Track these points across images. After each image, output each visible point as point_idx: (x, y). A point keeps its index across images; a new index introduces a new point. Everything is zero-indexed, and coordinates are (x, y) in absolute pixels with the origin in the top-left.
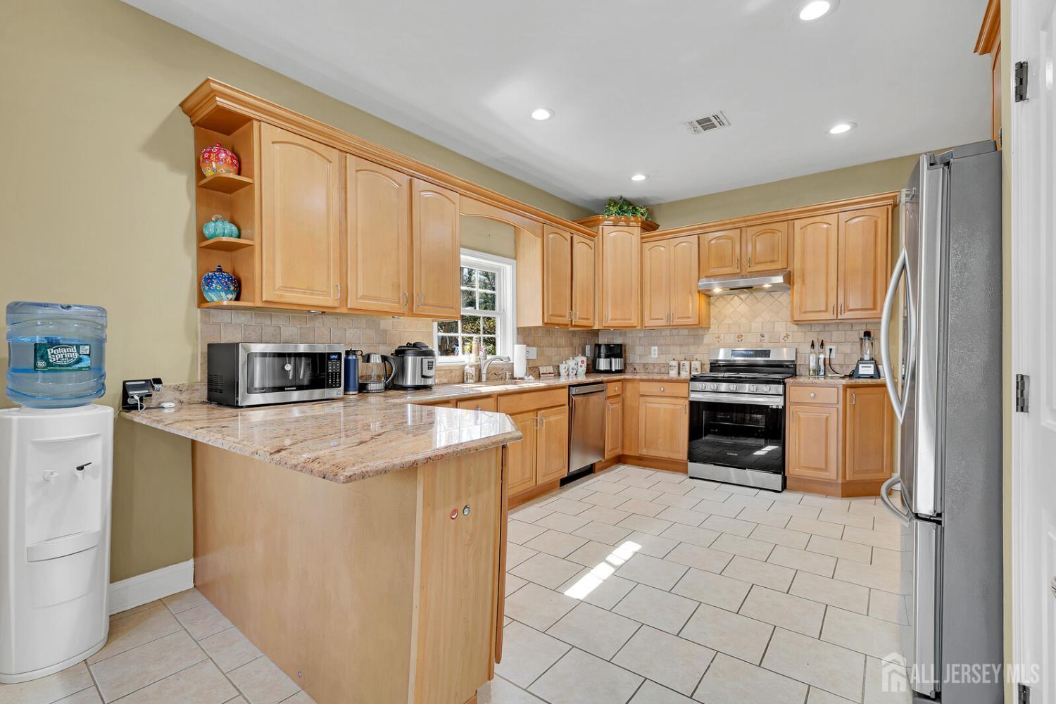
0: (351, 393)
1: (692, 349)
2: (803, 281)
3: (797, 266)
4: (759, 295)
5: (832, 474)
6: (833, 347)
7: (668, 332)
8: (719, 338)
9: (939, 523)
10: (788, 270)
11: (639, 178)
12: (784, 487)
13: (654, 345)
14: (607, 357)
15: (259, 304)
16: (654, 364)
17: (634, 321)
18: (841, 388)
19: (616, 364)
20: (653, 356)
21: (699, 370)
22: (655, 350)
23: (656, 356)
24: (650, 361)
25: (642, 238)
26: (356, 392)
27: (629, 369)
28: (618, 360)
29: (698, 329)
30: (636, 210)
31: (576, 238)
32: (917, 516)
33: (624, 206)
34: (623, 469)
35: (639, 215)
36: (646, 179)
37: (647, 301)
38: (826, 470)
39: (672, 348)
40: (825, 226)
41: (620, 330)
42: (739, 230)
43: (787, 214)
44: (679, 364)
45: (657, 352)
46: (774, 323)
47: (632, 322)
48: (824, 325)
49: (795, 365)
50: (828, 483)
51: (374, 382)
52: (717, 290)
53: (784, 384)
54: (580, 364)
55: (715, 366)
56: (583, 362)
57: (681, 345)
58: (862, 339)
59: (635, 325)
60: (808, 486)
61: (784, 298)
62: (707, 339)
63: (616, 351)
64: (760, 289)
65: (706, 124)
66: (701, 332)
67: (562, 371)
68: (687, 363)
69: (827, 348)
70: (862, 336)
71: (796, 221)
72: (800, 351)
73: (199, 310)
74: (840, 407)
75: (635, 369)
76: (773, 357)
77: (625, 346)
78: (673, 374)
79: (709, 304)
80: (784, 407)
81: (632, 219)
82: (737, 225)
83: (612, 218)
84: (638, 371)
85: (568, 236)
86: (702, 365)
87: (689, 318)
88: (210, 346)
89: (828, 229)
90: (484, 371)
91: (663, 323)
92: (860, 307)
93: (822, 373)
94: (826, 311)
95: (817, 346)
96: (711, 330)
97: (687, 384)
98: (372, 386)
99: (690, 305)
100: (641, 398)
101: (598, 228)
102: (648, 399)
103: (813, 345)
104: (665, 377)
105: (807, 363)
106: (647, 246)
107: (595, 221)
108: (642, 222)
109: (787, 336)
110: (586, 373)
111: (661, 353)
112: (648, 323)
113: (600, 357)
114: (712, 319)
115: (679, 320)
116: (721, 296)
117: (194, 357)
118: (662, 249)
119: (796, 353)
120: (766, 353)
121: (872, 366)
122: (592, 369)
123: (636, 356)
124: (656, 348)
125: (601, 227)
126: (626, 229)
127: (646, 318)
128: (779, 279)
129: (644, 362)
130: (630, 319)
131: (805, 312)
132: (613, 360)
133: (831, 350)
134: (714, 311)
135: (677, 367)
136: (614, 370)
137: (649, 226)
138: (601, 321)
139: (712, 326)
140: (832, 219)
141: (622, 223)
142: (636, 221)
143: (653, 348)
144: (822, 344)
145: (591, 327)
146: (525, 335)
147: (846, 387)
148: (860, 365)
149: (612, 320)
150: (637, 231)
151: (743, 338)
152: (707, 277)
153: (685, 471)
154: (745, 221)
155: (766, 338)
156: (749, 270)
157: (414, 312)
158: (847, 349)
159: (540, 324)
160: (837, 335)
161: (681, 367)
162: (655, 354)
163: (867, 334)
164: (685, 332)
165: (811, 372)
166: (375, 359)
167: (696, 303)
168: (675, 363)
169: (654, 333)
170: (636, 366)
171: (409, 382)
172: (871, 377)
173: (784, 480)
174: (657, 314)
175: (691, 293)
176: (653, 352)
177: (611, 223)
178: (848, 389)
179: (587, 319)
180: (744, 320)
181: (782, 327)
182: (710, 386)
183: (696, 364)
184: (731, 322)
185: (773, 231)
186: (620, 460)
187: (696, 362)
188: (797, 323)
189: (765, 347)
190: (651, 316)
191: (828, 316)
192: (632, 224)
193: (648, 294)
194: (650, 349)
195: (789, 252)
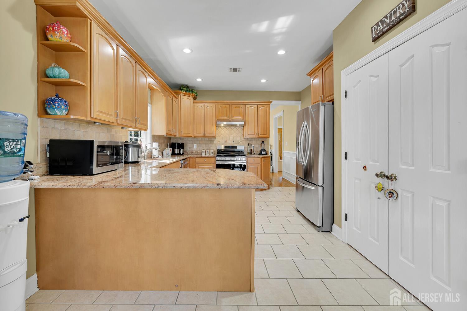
1: (210, 145)
3: (247, 120)
6: (254, 146)
7: (201, 139)
8: (219, 141)
9: (323, 186)
10: (244, 120)
11: (199, 80)
14: (178, 148)
15: (89, 119)
16: (195, 151)
17: (191, 134)
18: (259, 158)
19: (182, 151)
20: (195, 148)
21: (213, 153)
22: (195, 146)
25: (194, 102)
27: (185, 153)
28: (183, 149)
29: (211, 139)
30: (192, 91)
32: (319, 186)
33: (188, 88)
35: (193, 93)
36: (201, 81)
37: (196, 126)
39: (202, 145)
40: (254, 108)
41: (182, 137)
42: (229, 105)
43: (244, 102)
44: (206, 152)
46: (237, 137)
47: (190, 134)
48: (251, 138)
49: (244, 151)
52: (222, 125)
53: (246, 157)
54: (170, 151)
55: (219, 152)
56: (171, 150)
57: (206, 144)
61: (241, 129)
62: (215, 142)
63: (181, 146)
64: (236, 125)
65: (235, 70)
66: (213, 139)
68: (209, 151)
69: (252, 146)
70: (261, 142)
71: (246, 105)
73: (39, 119)
74: (261, 163)
75: (187, 153)
76: (238, 149)
77: (184, 144)
78: (203, 155)
80: (246, 164)
81: (191, 94)
82: (228, 103)
83: (184, 92)
84: (189, 154)
86: (214, 151)
87: (211, 134)
91: (202, 135)
92: (263, 134)
94: (254, 134)
95: (250, 145)
96: (216, 139)
99: (212, 130)
102: (198, 164)
103: (249, 145)
104: (201, 156)
105: (247, 150)
106: (196, 105)
107: (178, 92)
108: (194, 96)
109: (241, 142)
111: (198, 146)
112: (196, 135)
113: (176, 148)
114: (217, 135)
115: (208, 135)
116: (223, 127)
118: (200, 107)
119: (244, 147)
120: (236, 147)
121: (265, 151)
122: (174, 154)
123: (187, 148)
124: (196, 145)
125: (180, 95)
126: (189, 97)
127: (195, 133)
128: (242, 123)
129: (191, 150)
130: (190, 133)
131: (248, 134)
132: (181, 149)
133: (253, 146)
134: (218, 131)
136: (182, 154)
137: (195, 98)
138: (180, 134)
139: (217, 137)
140: (256, 106)
141: (187, 95)
142: (192, 96)
143: (195, 145)
144: (251, 145)
146: (155, 138)
148: (262, 151)
149: (184, 133)
150: (192, 99)
151: (227, 142)
154: (230, 102)
155: (234, 142)
156: (234, 119)
158: (257, 146)
159: (164, 134)
160: (255, 142)
161: (207, 152)
162: (195, 147)
163: (263, 142)
164: (208, 139)
167: (215, 129)
168: (204, 151)
169: (195, 139)
174: (199, 131)
175: (212, 125)
176: (194, 146)
177: (183, 94)
178: (262, 158)
179: (175, 132)
180: (227, 136)
181: (239, 139)
184: (223, 136)
185: (239, 107)
187: (212, 150)
188: (244, 138)
189: (235, 145)
190: (197, 132)
191: (254, 136)
192: (191, 96)
193: (196, 124)
194: (194, 145)
195: (244, 115)
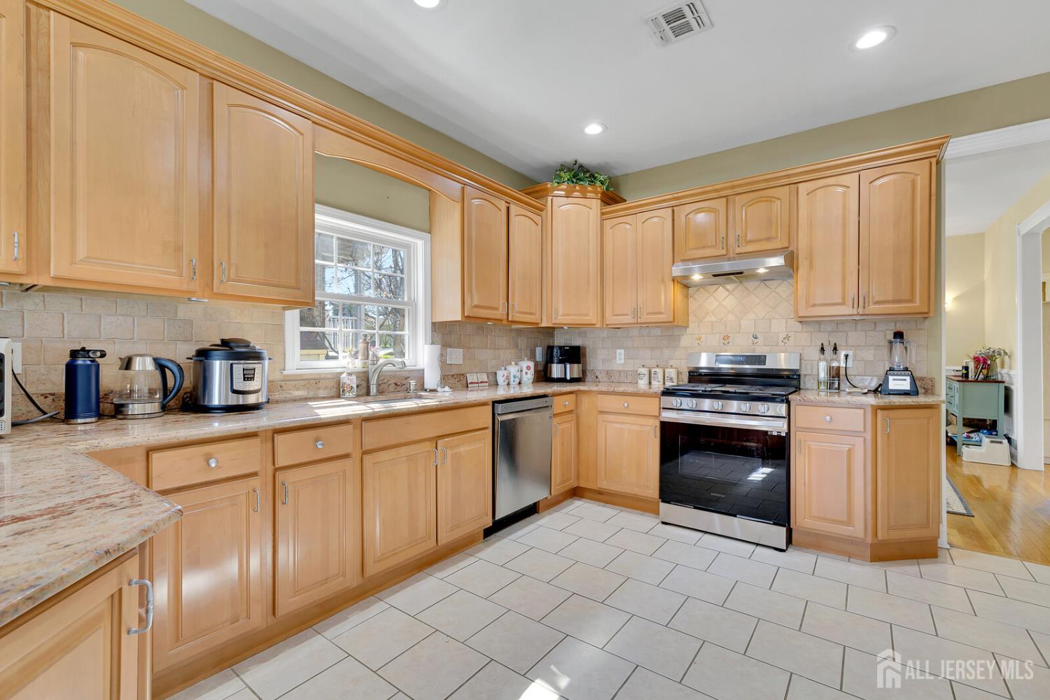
0: (80, 421)
1: (666, 353)
2: (811, 264)
3: (802, 243)
4: (751, 285)
5: (858, 529)
6: (850, 353)
7: (636, 332)
8: (699, 339)
10: (790, 249)
11: (593, 129)
12: (789, 541)
13: (619, 348)
14: (560, 362)
16: (620, 371)
17: (592, 317)
18: (869, 410)
19: (573, 370)
20: (618, 362)
21: (675, 380)
22: (620, 354)
23: (623, 361)
24: (615, 368)
25: (603, 214)
26: (93, 419)
27: (589, 377)
28: (576, 366)
29: (672, 328)
30: (595, 178)
31: (513, 208)
33: (579, 174)
34: (579, 507)
35: (598, 184)
36: (603, 132)
37: (609, 291)
38: (849, 522)
39: (641, 352)
40: (840, 190)
41: (576, 328)
42: (725, 199)
43: (788, 176)
44: (650, 372)
45: (623, 356)
46: (770, 320)
48: (838, 323)
49: (799, 375)
50: (852, 541)
51: (139, 401)
52: (697, 277)
53: (788, 402)
54: (525, 370)
55: (695, 376)
56: (528, 368)
57: (652, 349)
58: (891, 342)
59: (593, 323)
60: (820, 543)
61: (783, 289)
62: (685, 341)
63: (573, 355)
64: (753, 276)
65: (678, 23)
66: (676, 332)
67: (501, 380)
68: (660, 371)
69: (842, 354)
70: (891, 337)
71: (800, 185)
72: (805, 357)
74: (869, 436)
75: (597, 377)
76: (769, 365)
77: (585, 348)
78: (642, 385)
79: (687, 296)
80: (788, 434)
81: (590, 188)
82: (723, 193)
83: (563, 186)
84: (601, 380)
85: (503, 206)
86: (679, 373)
87: (661, 313)
89: (845, 192)
90: (373, 381)
91: (629, 319)
92: (891, 298)
93: (836, 386)
94: (843, 303)
95: (829, 351)
96: (689, 331)
97: (658, 399)
98: (134, 408)
99: (663, 298)
100: (601, 417)
101: (547, 200)
102: (606, 416)
103: (822, 349)
104: (630, 389)
105: (815, 372)
106: (608, 224)
107: (541, 190)
108: (603, 193)
109: (788, 337)
110: (533, 383)
111: (627, 357)
112: (611, 319)
113: (552, 362)
114: (691, 318)
115: (650, 316)
116: (700, 286)
118: (628, 226)
119: (800, 360)
120: (761, 359)
121: (908, 378)
122: (543, 376)
123: (597, 361)
124: (622, 351)
125: (550, 198)
126: (582, 201)
128: (776, 261)
129: (608, 369)
130: (587, 315)
131: (814, 305)
132: (568, 366)
133: (847, 356)
134: (693, 305)
135: (647, 376)
136: (568, 378)
137: (611, 197)
138: (550, 316)
139: (691, 325)
140: (851, 180)
141: (576, 193)
142: (595, 192)
143: (618, 351)
144: (835, 349)
145: (537, 324)
146: (443, 332)
147: (876, 409)
148: (891, 378)
149: (563, 315)
150: (596, 204)
151: (730, 339)
152: (683, 261)
153: (657, 512)
154: (732, 187)
155: (760, 340)
156: (738, 250)
157: (215, 291)
158: (869, 355)
159: (459, 318)
160: (855, 337)
161: (653, 375)
162: (620, 359)
163: (900, 335)
164: (657, 332)
165: (822, 387)
166: (144, 365)
167: (672, 294)
168: (644, 371)
169: (619, 332)
170: (598, 374)
172: (906, 393)
173: (789, 533)
174: (619, 312)
175: (663, 281)
176: (618, 357)
177: (563, 193)
178: (879, 411)
179: (532, 314)
180: (731, 317)
181: (781, 325)
182: (688, 402)
183: (672, 373)
184: (713, 319)
185: (770, 200)
186: (576, 493)
187: (670, 370)
188: (803, 321)
189: (758, 351)
190: (614, 311)
191: (846, 310)
192: (589, 195)
193: (611, 284)
194: (615, 353)
195: (791, 229)
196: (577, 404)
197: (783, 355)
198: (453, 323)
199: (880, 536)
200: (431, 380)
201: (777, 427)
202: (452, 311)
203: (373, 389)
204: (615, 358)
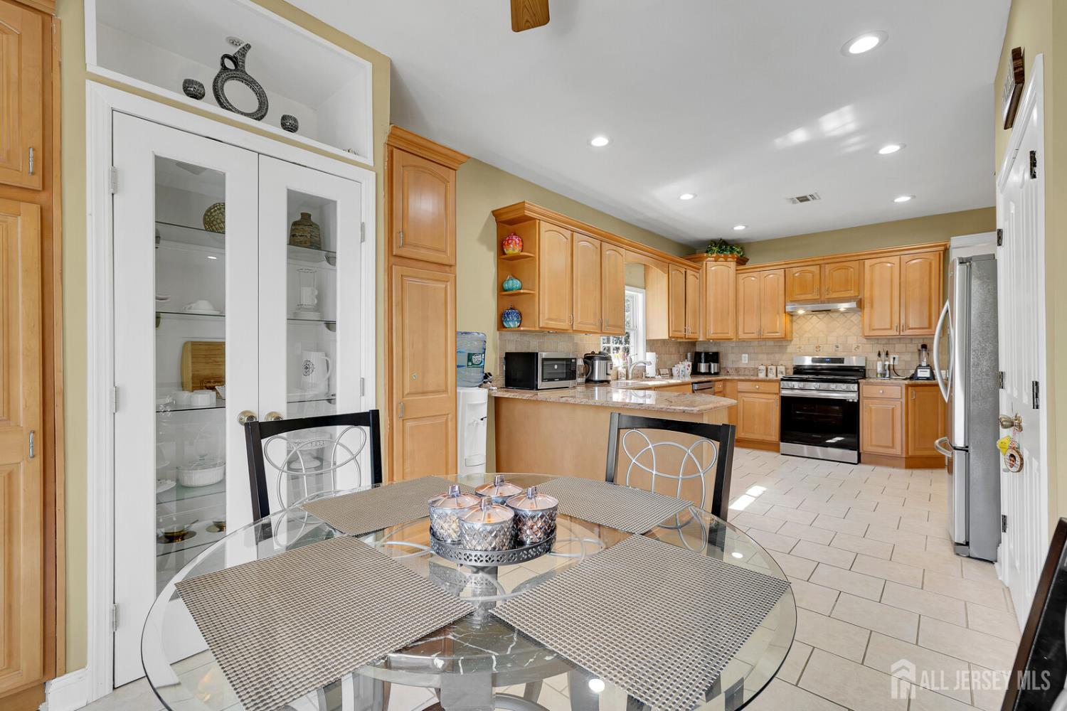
1: (777, 356)
2: (872, 306)
3: (867, 294)
4: (835, 315)
5: (898, 450)
6: (896, 356)
7: (756, 343)
8: (800, 348)
9: (967, 451)
10: (859, 297)
11: (739, 228)
12: (859, 461)
13: (745, 353)
14: (705, 362)
15: (537, 329)
16: (745, 368)
17: (731, 335)
18: (904, 387)
19: (714, 367)
20: (743, 362)
21: (784, 373)
22: (745, 357)
23: (747, 362)
24: (741, 366)
25: (737, 270)
27: (723, 372)
28: (716, 364)
29: (782, 342)
30: (733, 249)
31: (688, 271)
32: (955, 448)
33: (723, 246)
35: (735, 253)
36: (745, 228)
37: (741, 318)
38: (893, 447)
39: (760, 356)
40: (889, 265)
41: (717, 342)
42: (819, 266)
43: (859, 255)
44: (767, 369)
45: (747, 359)
46: (846, 336)
47: (729, 335)
48: (889, 339)
49: (865, 370)
50: (894, 457)
52: (801, 312)
53: (858, 383)
54: (687, 367)
55: (799, 370)
56: (689, 366)
57: (768, 354)
58: (919, 350)
59: (730, 338)
60: (879, 460)
61: (855, 318)
62: (790, 349)
63: (713, 357)
64: (837, 311)
65: (803, 199)
66: (784, 344)
67: (675, 371)
68: (774, 368)
69: (891, 357)
70: (920, 347)
71: (866, 261)
72: (869, 359)
73: (498, 332)
74: (904, 400)
75: (728, 372)
76: (846, 364)
77: (721, 353)
78: (762, 375)
79: (792, 321)
80: (859, 400)
81: (730, 256)
82: (817, 262)
83: (714, 255)
84: (731, 373)
85: (683, 271)
86: (786, 369)
87: (777, 333)
88: (507, 353)
89: (892, 267)
90: (630, 372)
91: (755, 336)
92: (918, 327)
93: (888, 376)
94: (891, 329)
95: (883, 355)
96: (793, 343)
97: (778, 384)
99: (778, 323)
100: (739, 394)
101: (703, 265)
102: (743, 394)
103: (879, 355)
104: (755, 378)
105: (875, 368)
106: (740, 276)
107: (700, 257)
108: (737, 259)
109: (858, 347)
110: (691, 375)
111: (750, 359)
112: (742, 336)
113: (701, 362)
114: (794, 334)
115: (768, 334)
116: (804, 316)
117: (496, 359)
118: (753, 279)
119: (866, 360)
120: (841, 360)
121: (929, 370)
122: (695, 372)
123: (729, 361)
124: (747, 355)
125: (705, 262)
126: (725, 263)
127: (740, 332)
128: (853, 305)
129: (736, 366)
130: (728, 333)
131: (874, 330)
132: (712, 365)
133: (894, 358)
134: (795, 327)
135: (765, 371)
136: (713, 372)
137: (742, 261)
138: (705, 334)
139: (794, 339)
140: (896, 260)
141: (721, 259)
142: (733, 258)
143: (743, 355)
144: (887, 354)
146: (652, 345)
147: (908, 386)
148: (919, 370)
149: (713, 334)
150: (733, 265)
151: (821, 348)
152: (792, 301)
153: (778, 450)
154: (824, 259)
155: (840, 348)
156: (827, 297)
157: (603, 331)
158: (907, 357)
159: (667, 337)
160: (899, 347)
161: (769, 370)
162: (745, 360)
163: (924, 346)
164: (771, 343)
165: (879, 376)
167: (781, 322)
168: (763, 368)
169: (745, 344)
170: (729, 370)
171: (596, 378)
172: (928, 379)
173: (859, 455)
174: (749, 328)
175: (778, 313)
176: (743, 359)
177: (713, 259)
178: (910, 388)
179: (695, 333)
180: (821, 335)
181: (853, 341)
182: (796, 385)
183: (781, 368)
184: (810, 336)
185: (847, 268)
188: (868, 338)
189: (839, 355)
190: (744, 331)
191: (894, 332)
192: (729, 259)
193: (742, 313)
194: (741, 357)
195: (860, 284)
196: (724, 387)
197: (854, 357)
198: (664, 341)
199: (910, 454)
200: (651, 371)
201: (852, 397)
202: (662, 333)
203: (630, 376)
204: (741, 360)
